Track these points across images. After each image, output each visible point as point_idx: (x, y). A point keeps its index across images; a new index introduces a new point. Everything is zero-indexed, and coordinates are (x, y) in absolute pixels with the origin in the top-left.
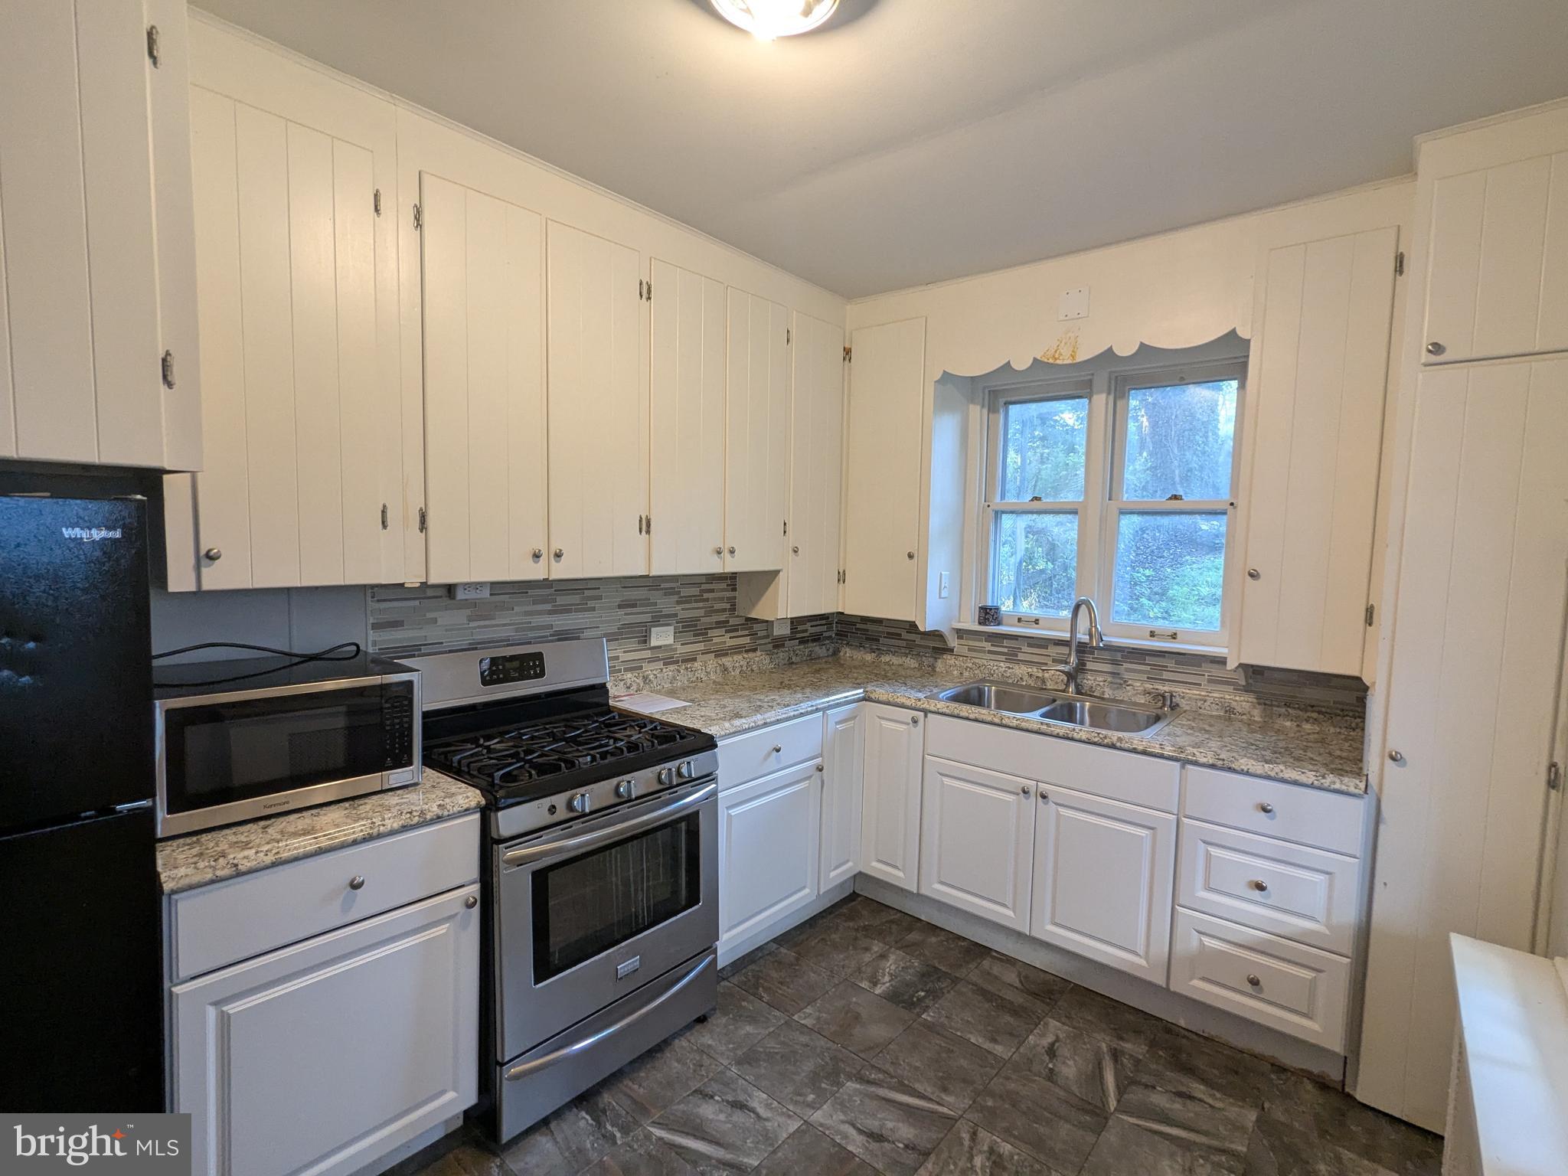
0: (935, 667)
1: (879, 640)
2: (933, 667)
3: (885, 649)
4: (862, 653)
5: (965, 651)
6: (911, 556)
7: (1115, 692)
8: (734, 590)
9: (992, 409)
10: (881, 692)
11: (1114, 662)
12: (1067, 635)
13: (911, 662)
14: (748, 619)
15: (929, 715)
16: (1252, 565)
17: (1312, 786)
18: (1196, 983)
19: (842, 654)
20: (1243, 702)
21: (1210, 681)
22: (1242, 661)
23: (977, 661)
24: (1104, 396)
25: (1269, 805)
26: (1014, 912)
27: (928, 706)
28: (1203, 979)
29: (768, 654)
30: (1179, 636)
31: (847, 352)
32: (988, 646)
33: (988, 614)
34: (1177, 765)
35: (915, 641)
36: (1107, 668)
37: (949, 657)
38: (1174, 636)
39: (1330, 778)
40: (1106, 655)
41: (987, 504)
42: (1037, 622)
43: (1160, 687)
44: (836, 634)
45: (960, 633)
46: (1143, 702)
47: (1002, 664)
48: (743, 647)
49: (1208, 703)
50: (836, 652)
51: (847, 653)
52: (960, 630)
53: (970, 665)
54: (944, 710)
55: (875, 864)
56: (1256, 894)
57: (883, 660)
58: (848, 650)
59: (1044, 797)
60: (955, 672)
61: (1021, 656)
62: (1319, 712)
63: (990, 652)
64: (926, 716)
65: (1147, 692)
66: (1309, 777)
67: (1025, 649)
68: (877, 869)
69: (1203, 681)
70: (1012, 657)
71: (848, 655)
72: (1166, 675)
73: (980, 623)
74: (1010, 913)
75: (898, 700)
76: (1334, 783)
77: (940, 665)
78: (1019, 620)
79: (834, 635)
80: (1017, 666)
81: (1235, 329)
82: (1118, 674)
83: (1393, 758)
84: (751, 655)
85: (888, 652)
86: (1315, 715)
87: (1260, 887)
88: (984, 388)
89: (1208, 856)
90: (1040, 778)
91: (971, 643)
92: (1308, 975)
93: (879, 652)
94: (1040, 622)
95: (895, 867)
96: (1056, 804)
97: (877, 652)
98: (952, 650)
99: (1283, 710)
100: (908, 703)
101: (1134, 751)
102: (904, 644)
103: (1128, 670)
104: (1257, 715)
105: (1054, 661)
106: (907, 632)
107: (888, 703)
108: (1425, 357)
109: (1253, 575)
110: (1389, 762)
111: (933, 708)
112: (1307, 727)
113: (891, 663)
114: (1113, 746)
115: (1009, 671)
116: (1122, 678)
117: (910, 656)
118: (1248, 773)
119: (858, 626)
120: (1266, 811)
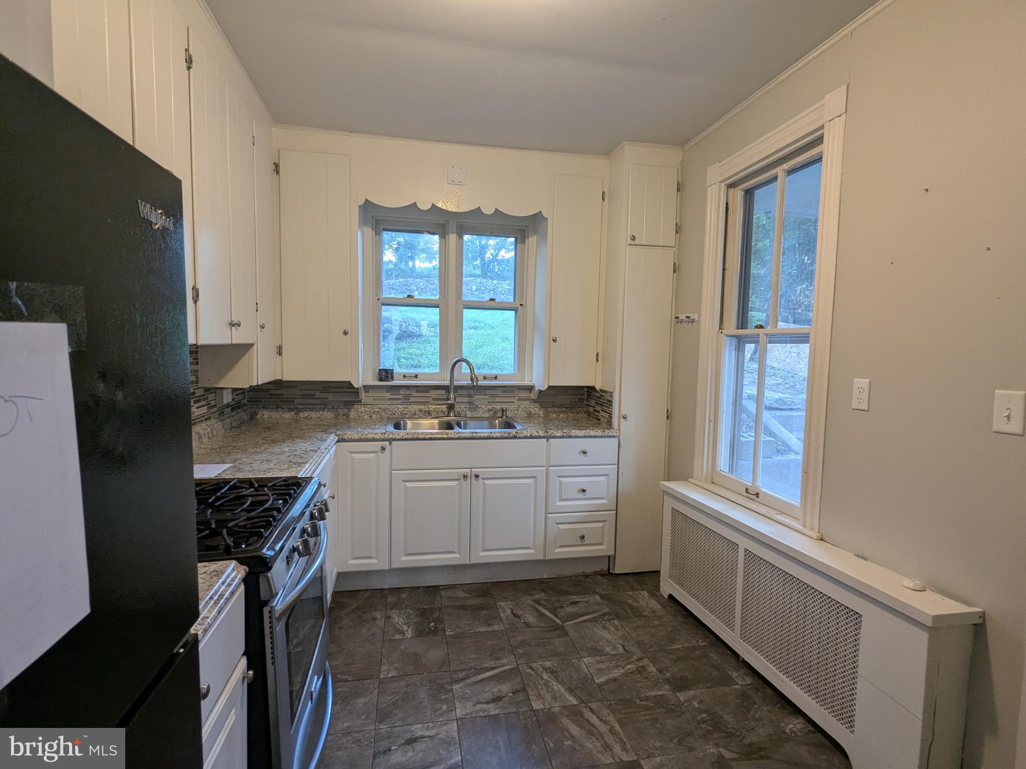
0: (349, 415)
1: (294, 401)
2: (348, 416)
3: (302, 407)
4: (280, 413)
5: (371, 401)
6: (345, 333)
7: (473, 413)
8: (197, 363)
9: (378, 233)
10: (349, 434)
11: (470, 396)
12: (447, 383)
13: (328, 415)
14: (207, 390)
15: (394, 443)
16: (553, 335)
17: (602, 437)
18: (557, 550)
19: (259, 416)
20: (535, 409)
21: (518, 400)
22: (551, 384)
23: (381, 406)
24: (455, 235)
25: (585, 450)
26: (459, 554)
27: (394, 436)
28: (561, 547)
29: (217, 421)
30: (498, 378)
31: (277, 166)
32: (388, 395)
33: (386, 374)
34: (545, 440)
35: (328, 398)
36: (466, 400)
37: (359, 406)
38: (496, 378)
39: (606, 431)
40: (465, 392)
41: (377, 298)
42: (416, 376)
43: (495, 406)
44: (248, 401)
45: (367, 388)
46: (488, 416)
47: (400, 406)
48: (203, 417)
49: (520, 411)
50: (253, 417)
51: (265, 415)
52: (366, 386)
53: (377, 410)
54: (407, 436)
55: (352, 562)
56: (581, 495)
57: (302, 416)
58: (265, 412)
59: (477, 476)
60: (366, 417)
61: (412, 400)
62: (566, 408)
63: (390, 399)
64: (390, 444)
65: (489, 410)
66: (599, 433)
67: (415, 394)
68: (354, 564)
69: (515, 400)
70: (407, 399)
71: (266, 416)
72: (497, 399)
73: (381, 380)
74: (457, 555)
75: (369, 436)
76: (609, 433)
77: (353, 414)
78: (404, 376)
79: (246, 402)
80: (410, 407)
81: (541, 211)
82: (472, 402)
83: (624, 418)
84: (209, 422)
85: (306, 410)
86: (564, 409)
87: (584, 491)
88: (373, 217)
89: (561, 482)
90: (470, 466)
91: (376, 394)
92: (600, 525)
93: (298, 410)
94: (418, 376)
95: (371, 558)
96: (483, 479)
97: (296, 411)
98: (361, 401)
99: (552, 409)
100: (377, 437)
101: (526, 437)
102: (319, 401)
103: (478, 399)
104: (541, 413)
105: (434, 399)
106: (321, 392)
107: (360, 440)
108: (630, 241)
109: (554, 341)
110: (622, 420)
111: (397, 437)
112: (562, 415)
113: (309, 417)
114: (515, 437)
115: (406, 410)
116: (475, 405)
117: (326, 410)
118: (577, 437)
119: (272, 392)
120: (585, 453)
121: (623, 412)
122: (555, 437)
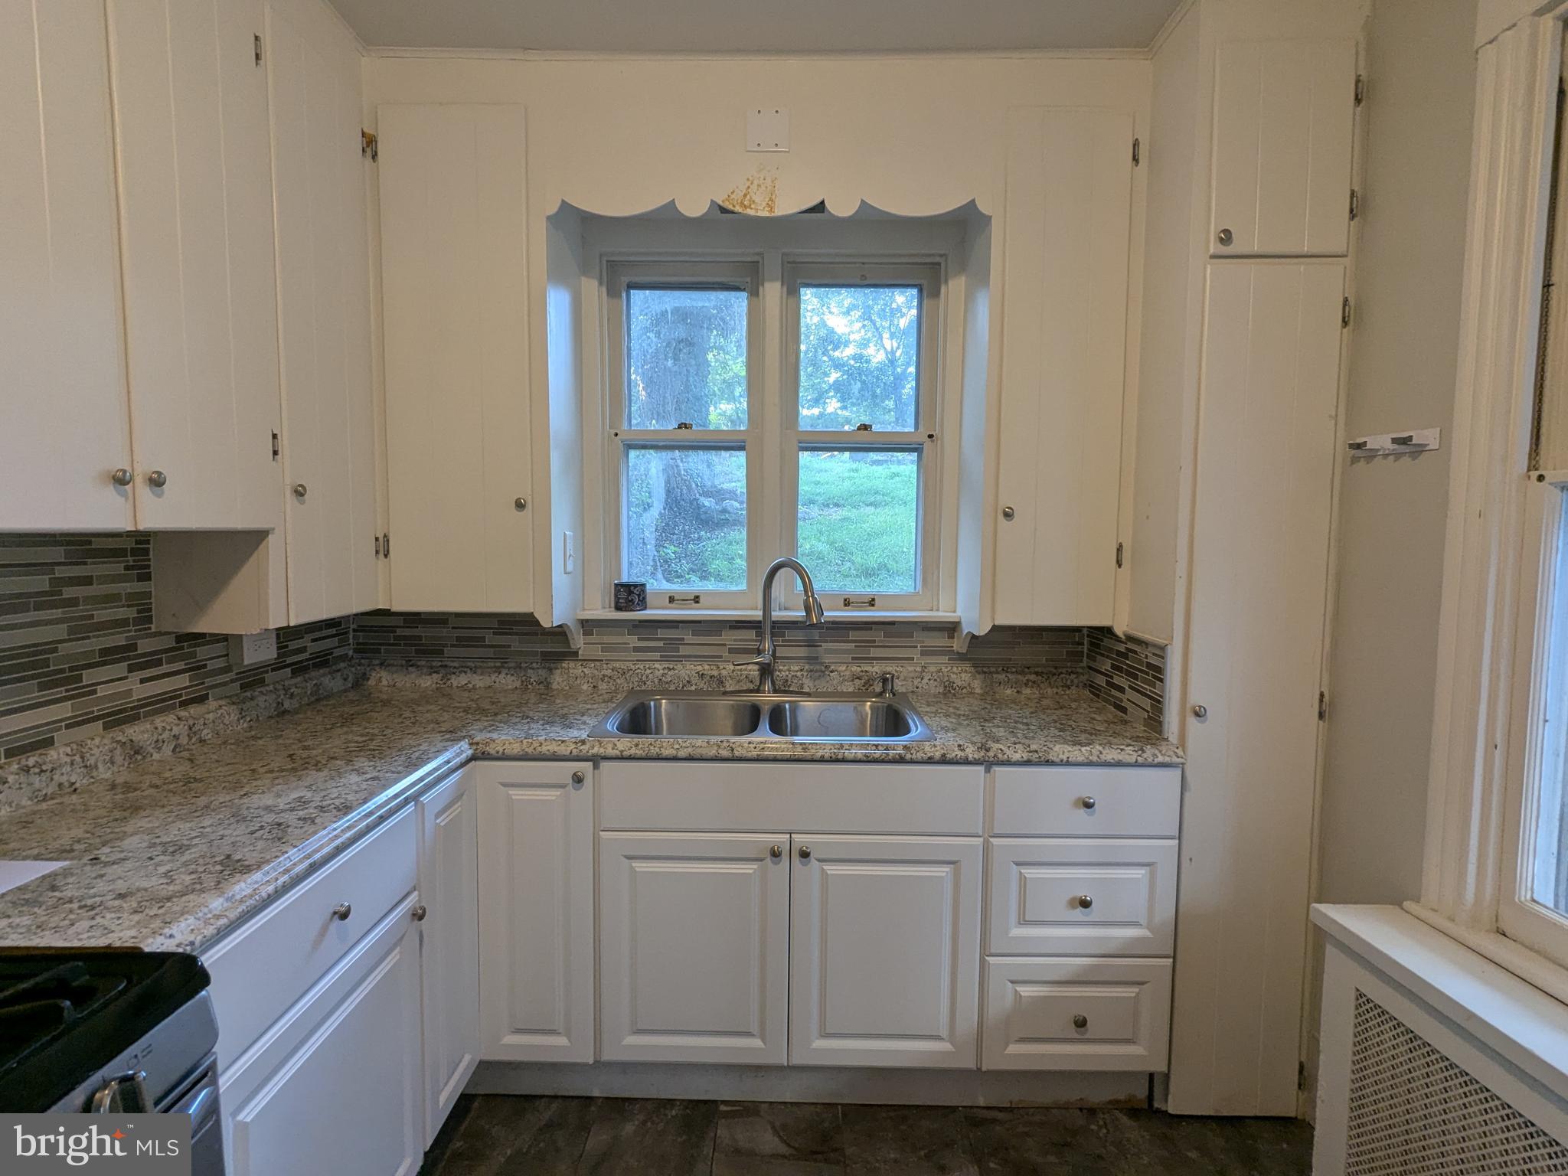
0: (549, 683)
1: (442, 652)
2: (548, 685)
3: (456, 664)
4: (413, 676)
5: (597, 652)
6: (520, 505)
7: (816, 683)
8: (147, 577)
9: (613, 292)
10: (505, 738)
11: (811, 644)
12: (757, 614)
13: (507, 681)
14: (182, 638)
15: (604, 765)
16: (1005, 502)
17: (1136, 765)
18: (1013, 1049)
19: (372, 682)
20: (962, 676)
21: (923, 653)
23: (617, 665)
24: (778, 285)
25: (1090, 798)
26: (763, 1040)
27: (602, 750)
28: (1022, 1040)
29: (234, 703)
30: (877, 602)
31: (370, 144)
32: (633, 641)
33: (629, 595)
34: (981, 769)
35: (509, 646)
36: (802, 652)
37: (572, 664)
38: (872, 603)
39: (1149, 751)
40: (799, 635)
41: (613, 431)
42: (696, 599)
43: (868, 668)
44: (355, 650)
45: (588, 626)
46: (851, 690)
47: (657, 665)
48: (171, 698)
49: (925, 681)
50: (359, 682)
51: (382, 680)
52: (587, 621)
53: (609, 672)
54: (633, 751)
55: (511, 1039)
56: (1079, 913)
57: (455, 684)
58: (384, 674)
59: (805, 855)
60: (585, 687)
61: (684, 651)
62: (1037, 674)
63: (636, 649)
64: (596, 767)
65: (856, 677)
66: (1129, 754)
67: (689, 638)
68: (513, 1045)
69: (915, 654)
70: (671, 653)
71: (385, 682)
72: (874, 652)
73: (618, 608)
74: (757, 1043)
75: (544, 749)
76: (1154, 755)
77: (558, 680)
78: (672, 599)
79: (351, 653)
80: (679, 666)
81: (974, 200)
82: (817, 658)
83: (1197, 714)
84: (194, 710)
85: (463, 669)
86: (1033, 677)
87: (1085, 904)
88: (601, 256)
89: (1023, 880)
90: (791, 828)
91: (606, 639)
92: (1131, 992)
93: (446, 671)
94: (701, 600)
95: (552, 1032)
96: (819, 860)
97: (443, 671)
98: (576, 654)
99: (1002, 677)
100: (563, 750)
101: (930, 761)
102: (490, 652)
103: (829, 651)
104: (977, 685)
105: (731, 651)
106: (494, 633)
107: (524, 757)
108: (1214, 247)
109: (1008, 515)
110: (1192, 720)
111: (610, 752)
112: (1027, 691)
113: (470, 686)
114: (901, 760)
115: (671, 673)
116: (822, 663)
117: (504, 671)
118: (1068, 763)
119: (399, 632)
120: (1088, 806)
121: (1195, 698)
122: (1008, 763)
